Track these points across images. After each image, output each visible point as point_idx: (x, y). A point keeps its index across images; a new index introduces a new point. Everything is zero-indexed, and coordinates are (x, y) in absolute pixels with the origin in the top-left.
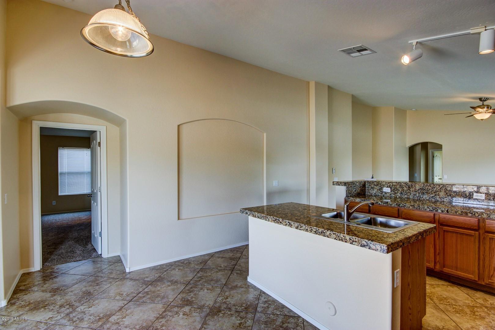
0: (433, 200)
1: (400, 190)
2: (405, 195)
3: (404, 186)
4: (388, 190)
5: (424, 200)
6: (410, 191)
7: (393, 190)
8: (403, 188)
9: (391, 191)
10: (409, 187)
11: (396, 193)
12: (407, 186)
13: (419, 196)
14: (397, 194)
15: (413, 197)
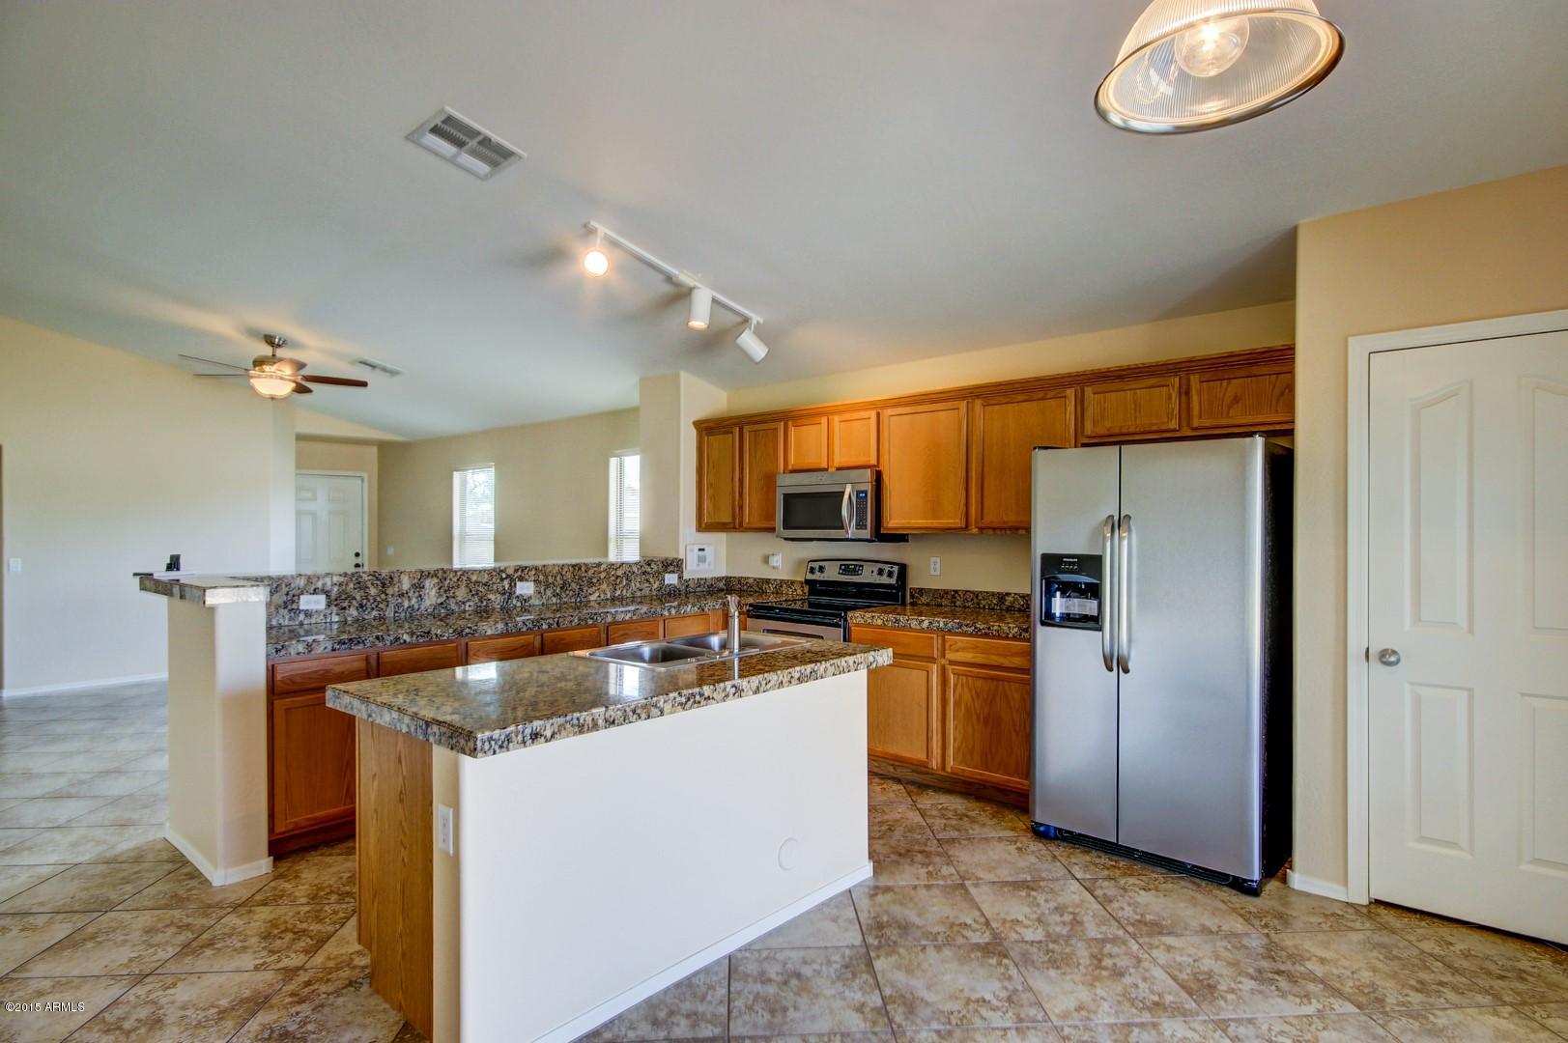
0: (443, 611)
1: (358, 598)
2: (373, 609)
3: (369, 584)
4: (317, 602)
5: (422, 615)
6: (387, 595)
7: (336, 600)
8: (367, 590)
9: (329, 605)
10: (384, 585)
11: (344, 608)
12: (379, 583)
13: (409, 607)
14: (347, 612)
15: (396, 612)
